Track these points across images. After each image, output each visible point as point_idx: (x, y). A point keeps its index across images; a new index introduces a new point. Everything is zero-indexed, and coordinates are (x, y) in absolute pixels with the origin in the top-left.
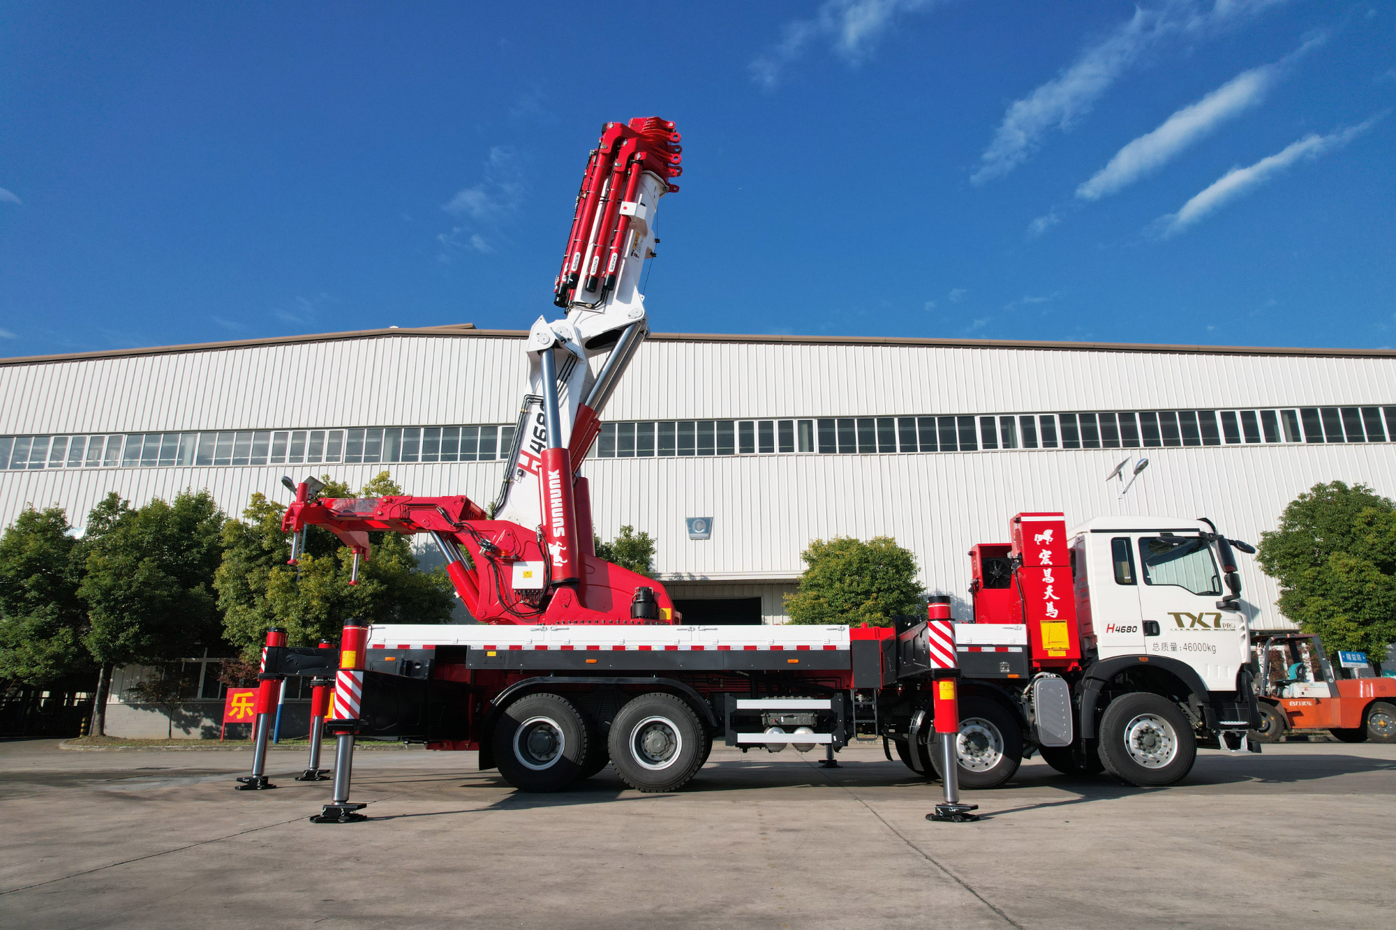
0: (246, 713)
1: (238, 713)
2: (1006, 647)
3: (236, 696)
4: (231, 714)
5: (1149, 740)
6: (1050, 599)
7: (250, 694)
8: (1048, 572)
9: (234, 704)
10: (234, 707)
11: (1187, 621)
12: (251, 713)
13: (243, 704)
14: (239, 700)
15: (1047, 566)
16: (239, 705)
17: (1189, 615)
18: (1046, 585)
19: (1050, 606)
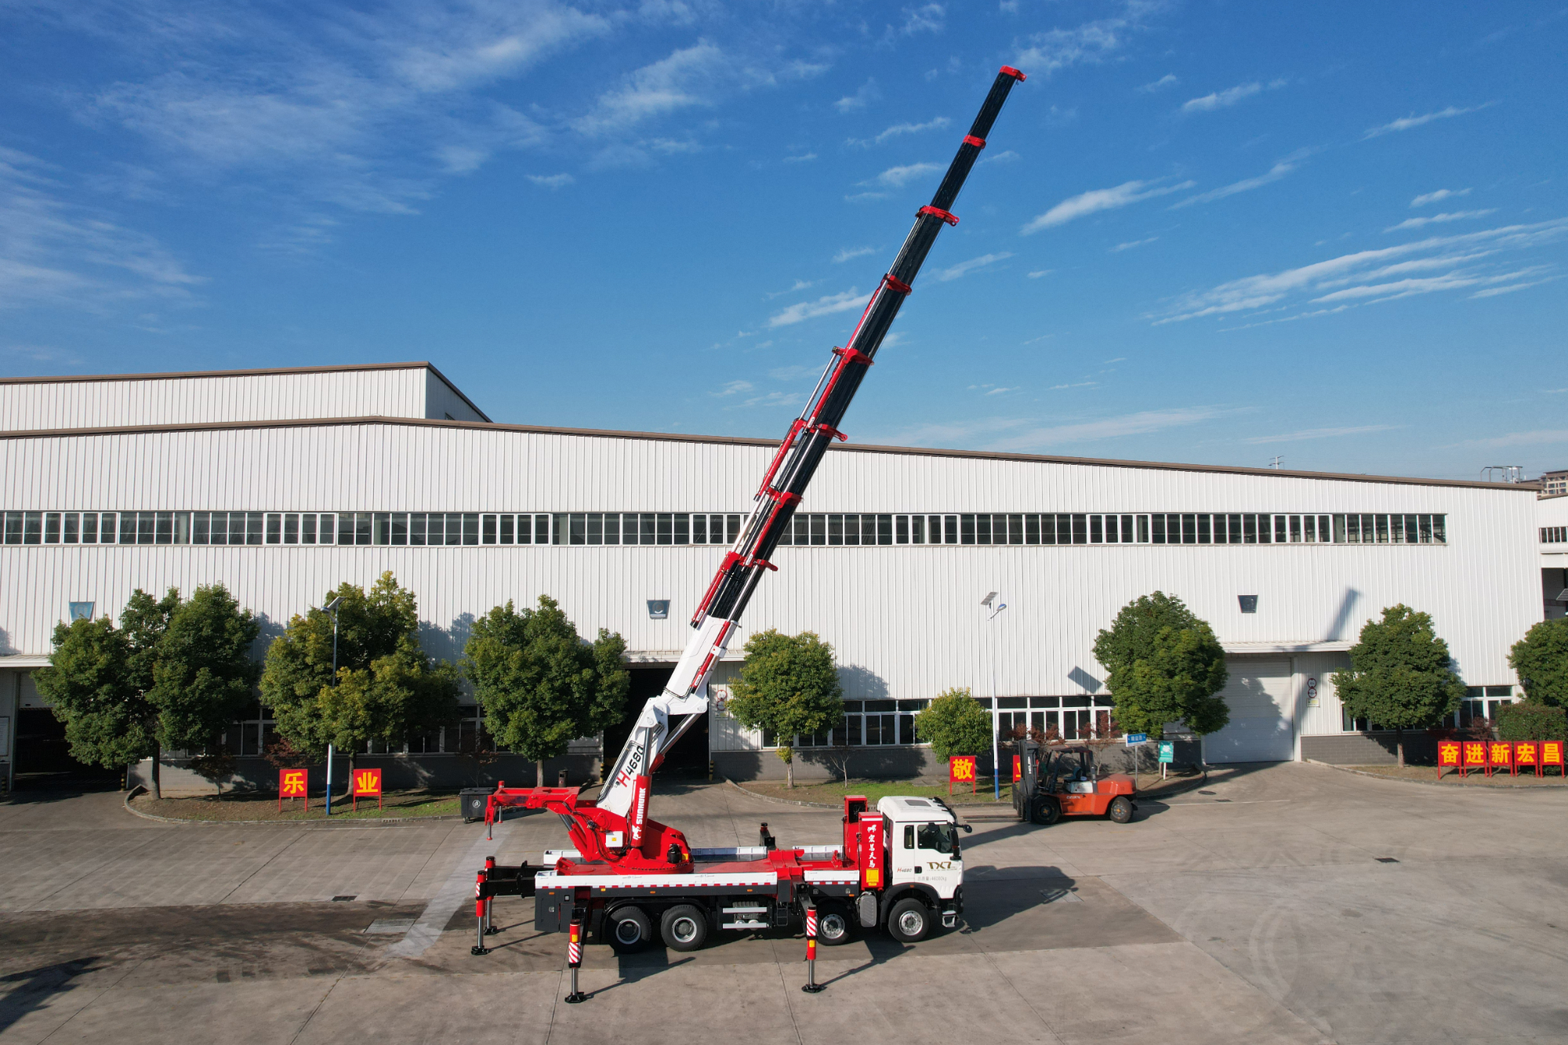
0: (297, 788)
1: (291, 789)
2: (849, 882)
3: (288, 776)
4: (285, 790)
5: (910, 922)
6: (872, 859)
7: (300, 774)
8: (872, 846)
9: (287, 782)
10: (287, 785)
11: (935, 866)
12: (302, 789)
13: (295, 782)
14: (291, 779)
15: (872, 843)
16: (291, 783)
17: (936, 863)
18: (871, 852)
19: (871, 862)
